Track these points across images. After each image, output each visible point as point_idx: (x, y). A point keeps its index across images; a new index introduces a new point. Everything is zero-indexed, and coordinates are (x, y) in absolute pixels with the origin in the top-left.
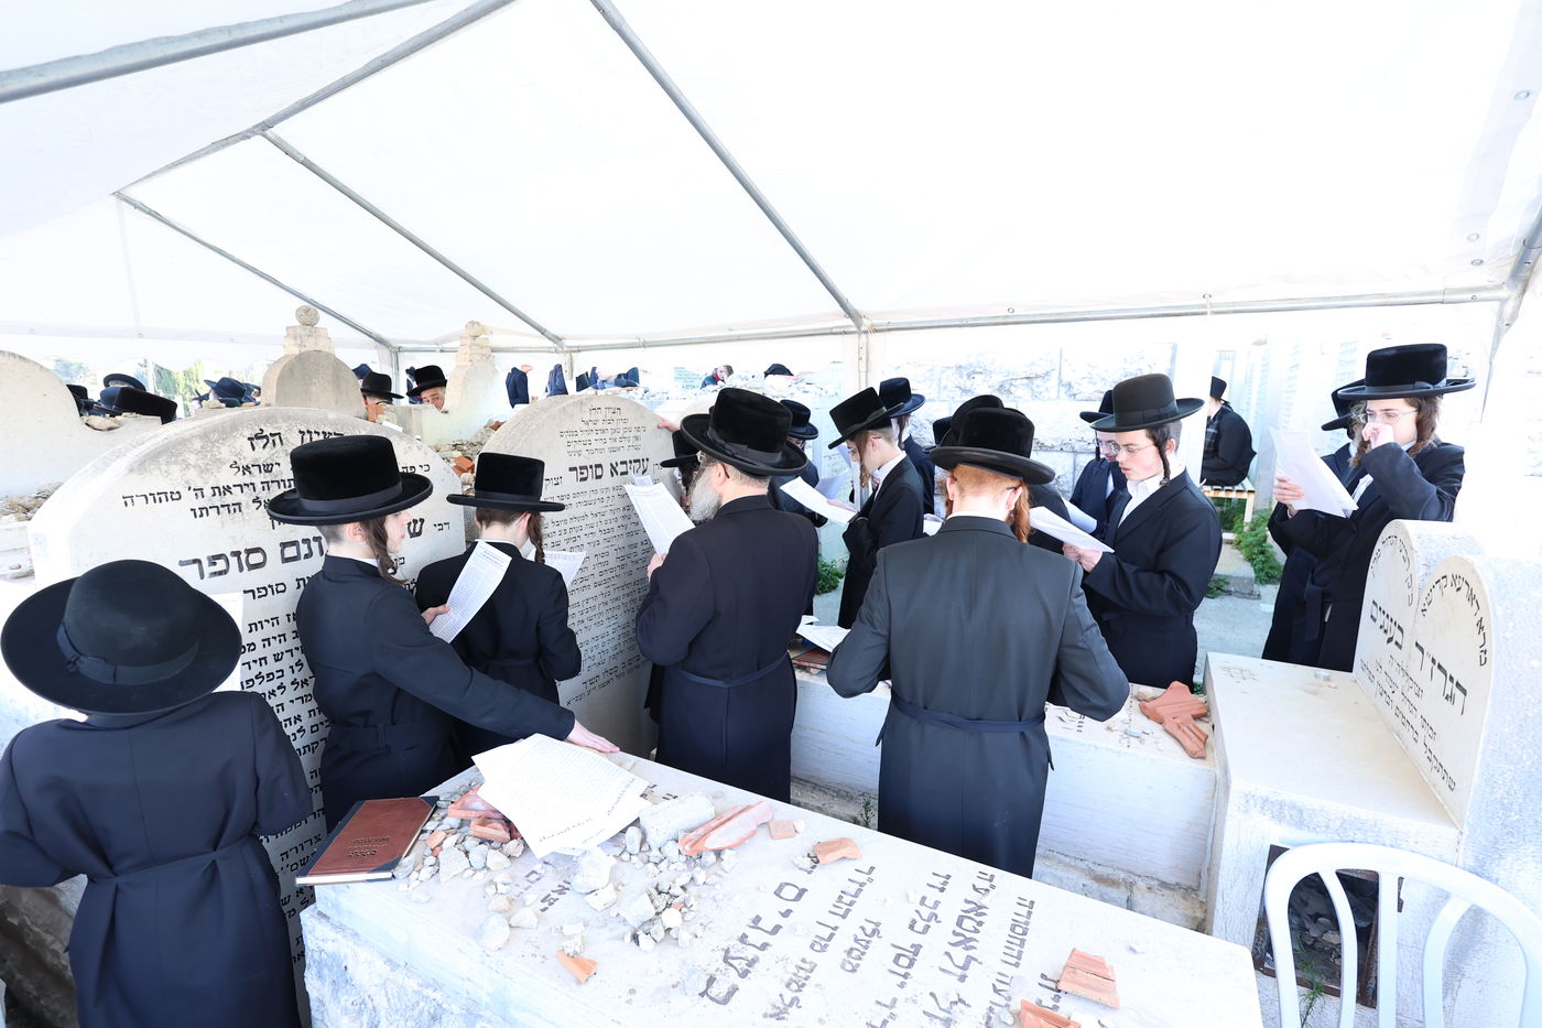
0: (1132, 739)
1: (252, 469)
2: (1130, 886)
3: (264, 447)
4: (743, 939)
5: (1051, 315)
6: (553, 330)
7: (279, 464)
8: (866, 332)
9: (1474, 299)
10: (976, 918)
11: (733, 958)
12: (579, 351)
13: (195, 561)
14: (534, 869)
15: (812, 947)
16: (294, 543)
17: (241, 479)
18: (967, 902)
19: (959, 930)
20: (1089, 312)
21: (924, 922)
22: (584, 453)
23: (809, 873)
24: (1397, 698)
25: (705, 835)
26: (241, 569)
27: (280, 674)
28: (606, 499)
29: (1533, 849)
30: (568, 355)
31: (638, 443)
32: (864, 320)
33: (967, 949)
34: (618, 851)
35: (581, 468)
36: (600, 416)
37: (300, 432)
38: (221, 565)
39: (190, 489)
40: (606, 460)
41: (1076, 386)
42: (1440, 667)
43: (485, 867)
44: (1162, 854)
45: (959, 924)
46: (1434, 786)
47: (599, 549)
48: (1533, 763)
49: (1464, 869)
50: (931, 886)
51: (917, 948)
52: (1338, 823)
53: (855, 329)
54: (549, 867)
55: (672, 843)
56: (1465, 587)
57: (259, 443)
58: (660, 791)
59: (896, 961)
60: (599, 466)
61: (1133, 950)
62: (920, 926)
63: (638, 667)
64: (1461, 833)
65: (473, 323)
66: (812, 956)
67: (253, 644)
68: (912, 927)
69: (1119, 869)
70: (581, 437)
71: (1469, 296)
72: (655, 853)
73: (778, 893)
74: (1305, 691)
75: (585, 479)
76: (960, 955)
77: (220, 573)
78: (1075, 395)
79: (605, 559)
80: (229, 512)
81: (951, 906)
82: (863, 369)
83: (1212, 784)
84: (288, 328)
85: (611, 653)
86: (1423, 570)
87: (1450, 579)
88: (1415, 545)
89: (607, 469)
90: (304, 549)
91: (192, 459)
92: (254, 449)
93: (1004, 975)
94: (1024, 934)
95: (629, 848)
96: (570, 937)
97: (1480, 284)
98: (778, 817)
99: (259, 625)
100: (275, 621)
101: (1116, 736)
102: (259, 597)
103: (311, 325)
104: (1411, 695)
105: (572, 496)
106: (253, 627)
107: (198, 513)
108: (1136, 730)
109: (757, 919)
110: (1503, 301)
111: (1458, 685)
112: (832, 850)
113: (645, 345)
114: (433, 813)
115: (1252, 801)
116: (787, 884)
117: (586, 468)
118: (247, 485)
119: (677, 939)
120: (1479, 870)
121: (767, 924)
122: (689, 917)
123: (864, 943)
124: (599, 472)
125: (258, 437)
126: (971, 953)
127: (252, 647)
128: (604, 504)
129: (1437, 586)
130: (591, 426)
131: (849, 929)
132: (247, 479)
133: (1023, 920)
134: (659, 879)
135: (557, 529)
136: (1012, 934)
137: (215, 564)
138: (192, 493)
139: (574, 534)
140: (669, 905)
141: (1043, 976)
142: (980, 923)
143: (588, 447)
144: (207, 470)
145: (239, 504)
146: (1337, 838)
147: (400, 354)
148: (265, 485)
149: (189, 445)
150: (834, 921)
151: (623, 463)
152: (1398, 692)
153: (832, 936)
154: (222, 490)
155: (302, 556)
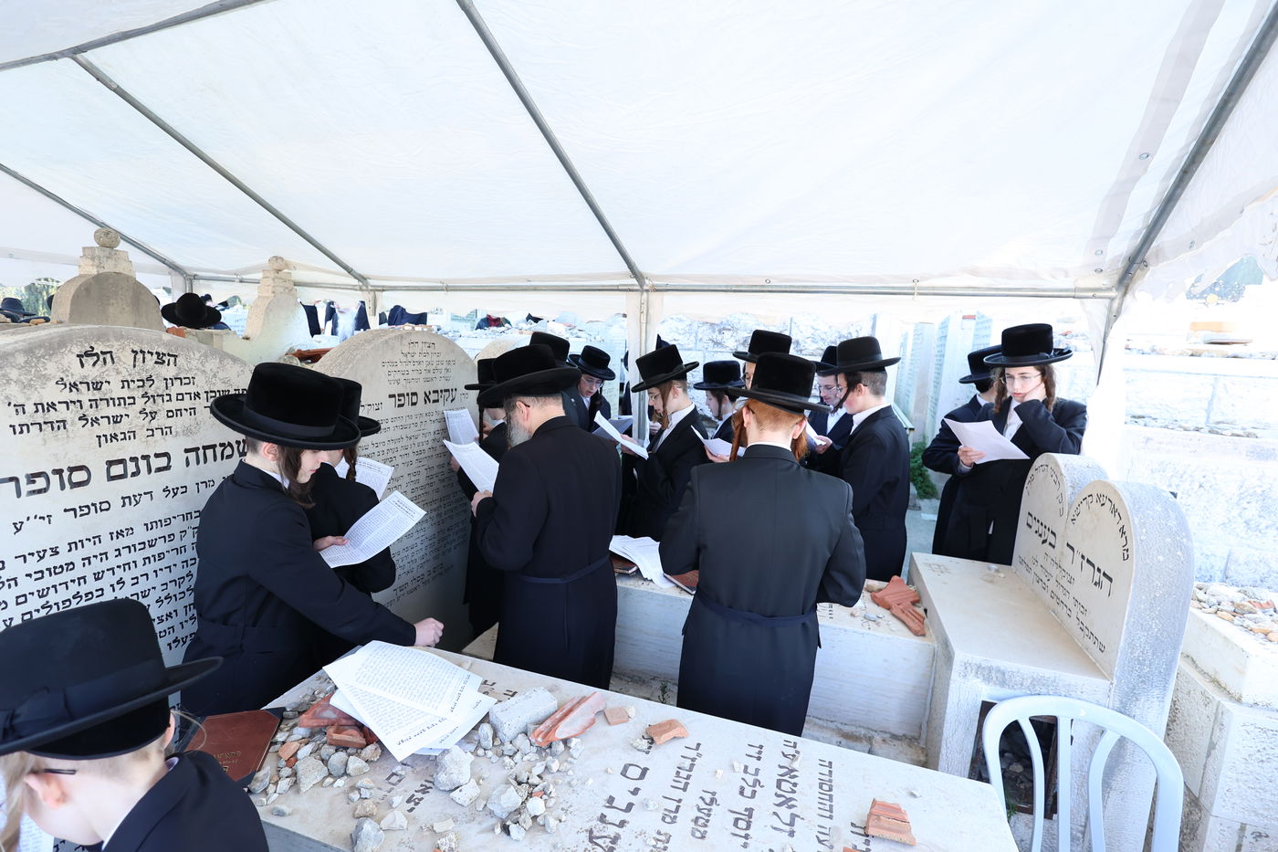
0: (870, 623)
1: (80, 386)
2: (870, 740)
3: (94, 365)
4: (602, 818)
5: (798, 287)
6: (359, 270)
7: (109, 383)
8: (647, 291)
9: (1094, 297)
10: (790, 780)
11: (598, 838)
12: (383, 290)
13: (11, 479)
14: (394, 771)
15: (663, 819)
16: (121, 461)
17: (67, 395)
18: (781, 767)
19: (780, 792)
20: (827, 287)
21: (750, 789)
22: (403, 382)
23: (647, 753)
24: (1052, 585)
25: (555, 726)
26: (63, 487)
27: (100, 592)
28: (419, 424)
29: (1157, 692)
30: (372, 293)
31: (449, 374)
32: (647, 281)
33: (790, 807)
34: (472, 747)
35: (399, 395)
36: (417, 349)
37: (133, 351)
38: (41, 483)
39: (9, 404)
40: (421, 388)
41: (802, 344)
42: (1088, 561)
43: (345, 773)
44: (892, 711)
45: (779, 786)
46: (1087, 649)
47: (412, 469)
48: (1159, 630)
49: (1113, 709)
50: (749, 756)
51: (750, 811)
52: (1029, 681)
53: (638, 288)
54: (409, 769)
55: (521, 737)
56: (1108, 503)
57: (89, 361)
58: (500, 688)
59: (736, 824)
60: (415, 394)
61: (913, 795)
62: (748, 792)
63: (441, 574)
64: (1112, 684)
65: (277, 258)
66: (665, 828)
67: (72, 563)
68: (742, 793)
69: (860, 726)
70: (400, 367)
71: (1091, 294)
72: (508, 746)
73: (624, 773)
74: (986, 581)
75: (402, 405)
76: (785, 813)
77: (40, 491)
78: (801, 351)
79: (417, 477)
80: (53, 429)
81: (769, 772)
82: (644, 321)
83: (932, 655)
84: (84, 248)
85: (419, 562)
86: (1069, 491)
87: (1095, 497)
88: (1063, 472)
89: (421, 397)
90: (131, 467)
91: (14, 374)
92: (82, 365)
93: (823, 827)
94: (830, 790)
95: (484, 743)
96: (442, 835)
97: (1097, 286)
98: (610, 705)
99: (79, 545)
100: (97, 540)
101: (858, 621)
102: (81, 515)
103: (111, 248)
104: (1064, 582)
105: (390, 420)
106: (73, 546)
107: (18, 429)
108: (873, 616)
109: (611, 800)
110: (1112, 299)
111: (1104, 574)
112: (665, 732)
113: (447, 289)
114: (280, 724)
115: (969, 668)
116: (632, 765)
117: (403, 395)
118: (74, 402)
119: (544, 825)
120: (1123, 710)
121: (621, 802)
122: (551, 802)
123: (706, 811)
124: (414, 400)
125: (87, 354)
126: (793, 811)
127: (71, 566)
128: (417, 429)
129: (1084, 502)
130: (410, 358)
131: (691, 800)
132: (74, 396)
133: (827, 778)
134: (515, 771)
135: (376, 450)
136: (821, 791)
137: (34, 482)
138: (12, 409)
139: (391, 455)
140: (530, 795)
141: (852, 824)
142: (795, 785)
143: (406, 377)
144: (30, 385)
145: (64, 421)
146: (1029, 692)
147: (195, 282)
148: (94, 403)
149: (11, 359)
150: (678, 794)
151: (435, 392)
152: (1053, 581)
153: (678, 807)
154: (46, 406)
155: (129, 474)
